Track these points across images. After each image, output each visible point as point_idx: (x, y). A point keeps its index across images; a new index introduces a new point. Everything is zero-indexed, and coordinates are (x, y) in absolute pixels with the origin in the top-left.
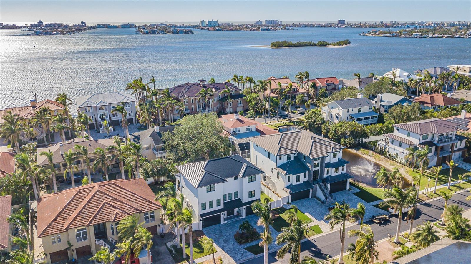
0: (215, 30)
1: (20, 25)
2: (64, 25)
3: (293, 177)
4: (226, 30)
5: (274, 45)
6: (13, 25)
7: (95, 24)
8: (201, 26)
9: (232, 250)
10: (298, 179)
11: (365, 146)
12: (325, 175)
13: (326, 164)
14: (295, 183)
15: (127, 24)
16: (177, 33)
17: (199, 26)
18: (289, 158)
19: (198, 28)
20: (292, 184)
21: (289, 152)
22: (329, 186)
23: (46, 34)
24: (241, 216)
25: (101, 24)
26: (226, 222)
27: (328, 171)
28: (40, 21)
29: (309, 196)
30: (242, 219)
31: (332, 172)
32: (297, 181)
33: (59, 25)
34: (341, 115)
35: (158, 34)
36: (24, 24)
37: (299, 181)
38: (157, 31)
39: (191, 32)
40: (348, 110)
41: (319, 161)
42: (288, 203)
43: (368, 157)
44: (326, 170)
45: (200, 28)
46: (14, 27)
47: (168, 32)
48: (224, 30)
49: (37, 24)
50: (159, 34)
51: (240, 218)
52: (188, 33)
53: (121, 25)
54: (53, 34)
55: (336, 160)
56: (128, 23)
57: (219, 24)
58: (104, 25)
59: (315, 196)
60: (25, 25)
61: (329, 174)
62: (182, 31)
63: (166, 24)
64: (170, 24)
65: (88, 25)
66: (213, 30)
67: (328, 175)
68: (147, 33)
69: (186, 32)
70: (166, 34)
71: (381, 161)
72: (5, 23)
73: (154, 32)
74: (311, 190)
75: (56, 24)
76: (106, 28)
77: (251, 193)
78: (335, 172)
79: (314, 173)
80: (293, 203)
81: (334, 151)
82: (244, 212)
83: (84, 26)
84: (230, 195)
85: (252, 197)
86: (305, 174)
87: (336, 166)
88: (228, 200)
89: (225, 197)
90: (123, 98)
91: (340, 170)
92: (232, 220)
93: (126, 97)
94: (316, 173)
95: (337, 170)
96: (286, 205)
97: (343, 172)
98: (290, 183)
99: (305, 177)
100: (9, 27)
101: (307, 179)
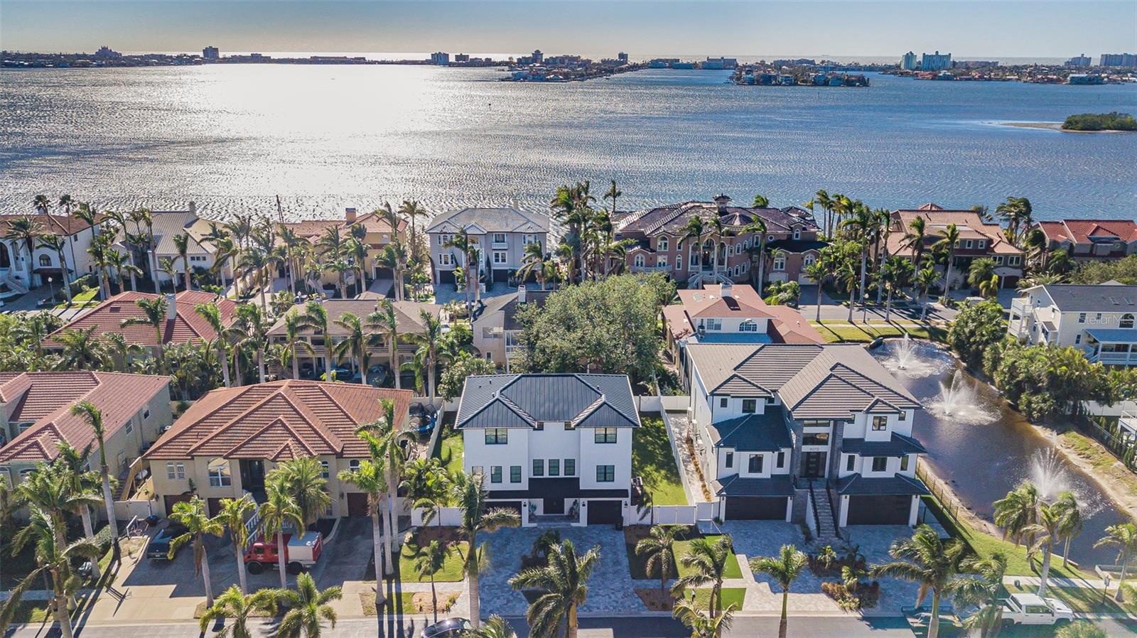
0: (935, 78)
1: (498, 60)
2: (582, 61)
3: (742, 459)
4: (967, 80)
5: (1070, 125)
6: (487, 59)
7: (648, 60)
8: (902, 67)
9: (497, 587)
10: (756, 465)
11: (1085, 425)
12: (843, 472)
13: (845, 441)
14: (745, 473)
15: (719, 60)
16: (826, 83)
17: (898, 67)
18: (749, 405)
19: (893, 74)
20: (737, 475)
21: (751, 392)
22: (845, 502)
23: (534, 80)
24: (578, 520)
25: (661, 60)
26: (534, 525)
27: (851, 460)
28: (538, 52)
29: (784, 518)
30: (576, 527)
31: (864, 467)
32: (751, 470)
33: (571, 61)
34: (1057, 326)
35: (776, 85)
36: (505, 58)
37: (759, 470)
38: (775, 77)
39: (864, 82)
40: (1083, 316)
41: (829, 430)
42: (717, 520)
43: (1078, 457)
44: (844, 457)
45: (895, 74)
46: (489, 63)
47: (803, 81)
48: (961, 80)
49: (529, 58)
50: (780, 84)
51: (574, 525)
52: (855, 85)
53: (703, 63)
54: (548, 80)
55: (884, 436)
56: (722, 58)
57: (954, 63)
58: (667, 60)
59: (799, 519)
60: (508, 60)
61: (856, 470)
62: (840, 79)
63: (812, 62)
64: (823, 62)
65: (631, 61)
66: (928, 79)
67: (851, 473)
68: (751, 82)
69: (849, 83)
70: (796, 84)
71: (1106, 476)
72: (472, 56)
73: (766, 80)
74: (790, 503)
75: (567, 57)
76: (669, 67)
77: (603, 471)
78: (875, 468)
79: (811, 460)
80: (732, 523)
81: (875, 409)
82: (583, 512)
83: (622, 63)
84: (554, 465)
85: (605, 480)
86: (781, 456)
87: (879, 453)
88: (546, 475)
89: (538, 466)
90: (521, 222)
91: (893, 466)
92: (550, 524)
93: (529, 221)
94: (818, 460)
95: (880, 465)
96: (706, 524)
97: (903, 473)
98: (730, 472)
99: (780, 464)
100: (476, 63)
101: (785, 470)
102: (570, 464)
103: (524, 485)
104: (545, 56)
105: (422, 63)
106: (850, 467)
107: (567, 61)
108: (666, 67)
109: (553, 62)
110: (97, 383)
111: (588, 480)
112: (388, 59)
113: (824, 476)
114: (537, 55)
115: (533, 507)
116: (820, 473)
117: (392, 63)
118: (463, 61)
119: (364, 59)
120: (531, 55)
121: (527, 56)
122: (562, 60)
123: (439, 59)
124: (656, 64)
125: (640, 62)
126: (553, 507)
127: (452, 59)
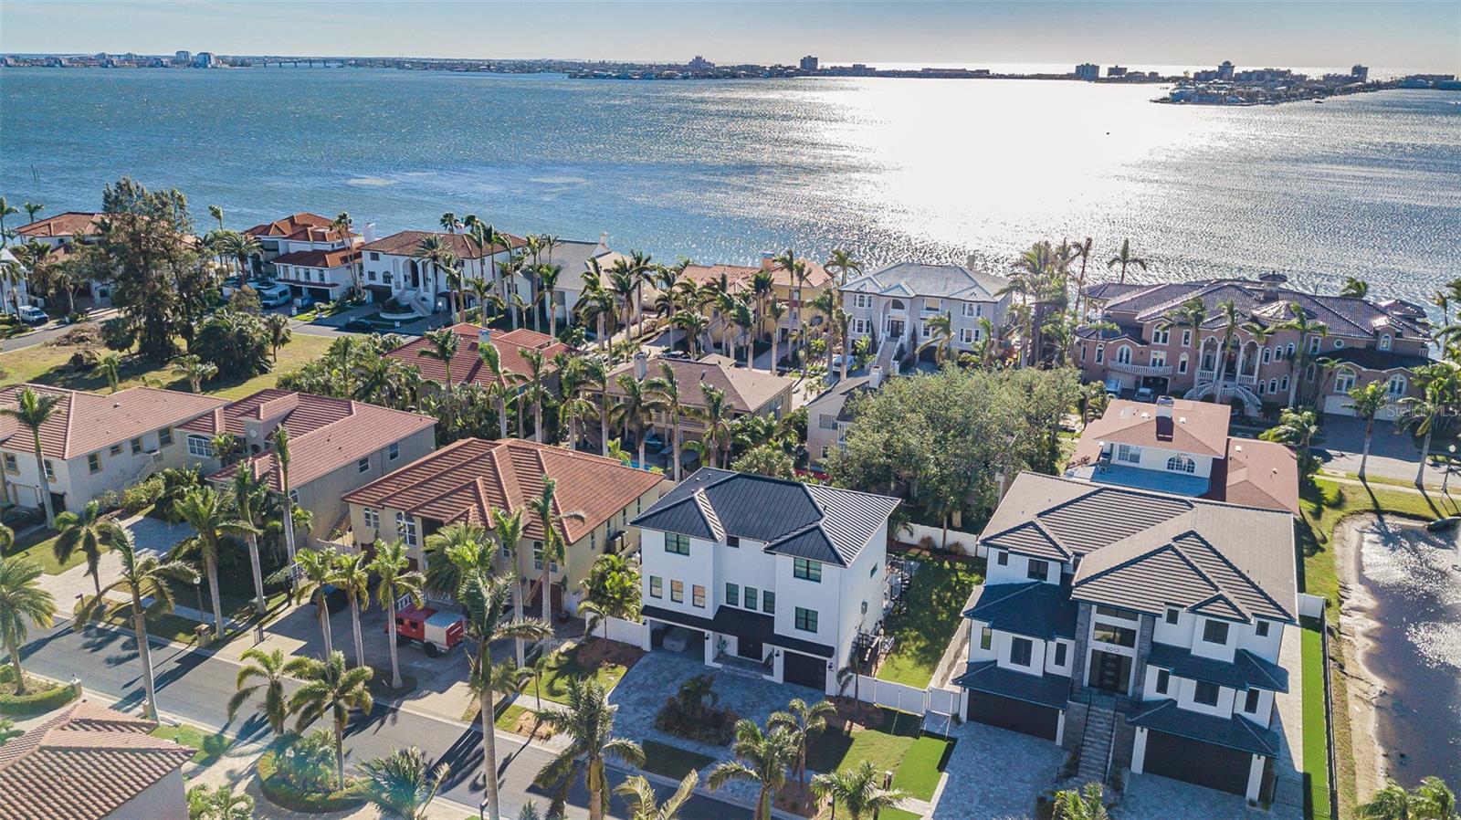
1: (1167, 75)
3: (1003, 641)
6: (1151, 73)
7: (1400, 76)
10: (1021, 653)
12: (1149, 692)
13: (1158, 646)
14: (1005, 663)
18: (1038, 569)
20: (994, 662)
21: (1044, 550)
22: (1141, 737)
24: (771, 673)
25: (1421, 77)
26: (719, 665)
27: (1163, 678)
28: (1227, 63)
29: (1050, 736)
30: (769, 682)
31: (1183, 692)
32: (1015, 659)
37: (1026, 661)
41: (1134, 625)
42: (956, 717)
44: (1154, 671)
46: (1153, 78)
49: (1213, 72)
51: (766, 677)
55: (1224, 653)
58: (1432, 77)
59: (1073, 746)
60: (1183, 75)
61: (1170, 694)
65: (1371, 77)
67: (1161, 696)
74: (1061, 718)
75: (1269, 71)
77: (804, 616)
78: (1199, 698)
79: (1108, 664)
80: (974, 725)
81: (1210, 609)
82: (779, 664)
83: (1356, 80)
84: (750, 594)
85: (807, 629)
86: (1061, 650)
87: (1209, 678)
88: (741, 606)
89: (732, 591)
90: (966, 286)
91: (1229, 702)
92: (738, 669)
93: (977, 285)
94: (1118, 670)
95: (1207, 694)
96: (937, 719)
97: (1248, 715)
98: (986, 656)
99: (1060, 659)
100: (1137, 78)
101: (1065, 671)
102: (769, 599)
103: (709, 613)
104: (1238, 70)
105: (1062, 77)
106: (1162, 687)
107: (1268, 77)
108: (1427, 88)
109: (1247, 77)
110: (351, 413)
111: (784, 624)
112: (1018, 73)
113: (1126, 693)
114: (1227, 66)
115: (722, 644)
116: (1122, 688)
117: (1022, 77)
118: (1118, 75)
119: (987, 71)
120: (1217, 69)
121: (1210, 69)
122: (1260, 76)
123: (1087, 73)
124: (1411, 83)
125: (1384, 80)
126: (750, 648)
127: (1103, 73)
